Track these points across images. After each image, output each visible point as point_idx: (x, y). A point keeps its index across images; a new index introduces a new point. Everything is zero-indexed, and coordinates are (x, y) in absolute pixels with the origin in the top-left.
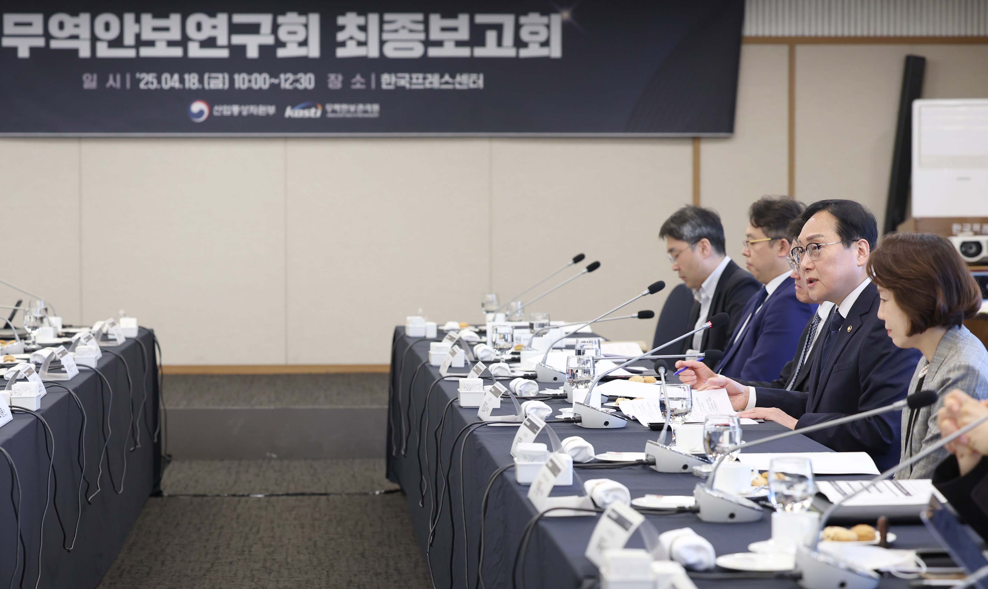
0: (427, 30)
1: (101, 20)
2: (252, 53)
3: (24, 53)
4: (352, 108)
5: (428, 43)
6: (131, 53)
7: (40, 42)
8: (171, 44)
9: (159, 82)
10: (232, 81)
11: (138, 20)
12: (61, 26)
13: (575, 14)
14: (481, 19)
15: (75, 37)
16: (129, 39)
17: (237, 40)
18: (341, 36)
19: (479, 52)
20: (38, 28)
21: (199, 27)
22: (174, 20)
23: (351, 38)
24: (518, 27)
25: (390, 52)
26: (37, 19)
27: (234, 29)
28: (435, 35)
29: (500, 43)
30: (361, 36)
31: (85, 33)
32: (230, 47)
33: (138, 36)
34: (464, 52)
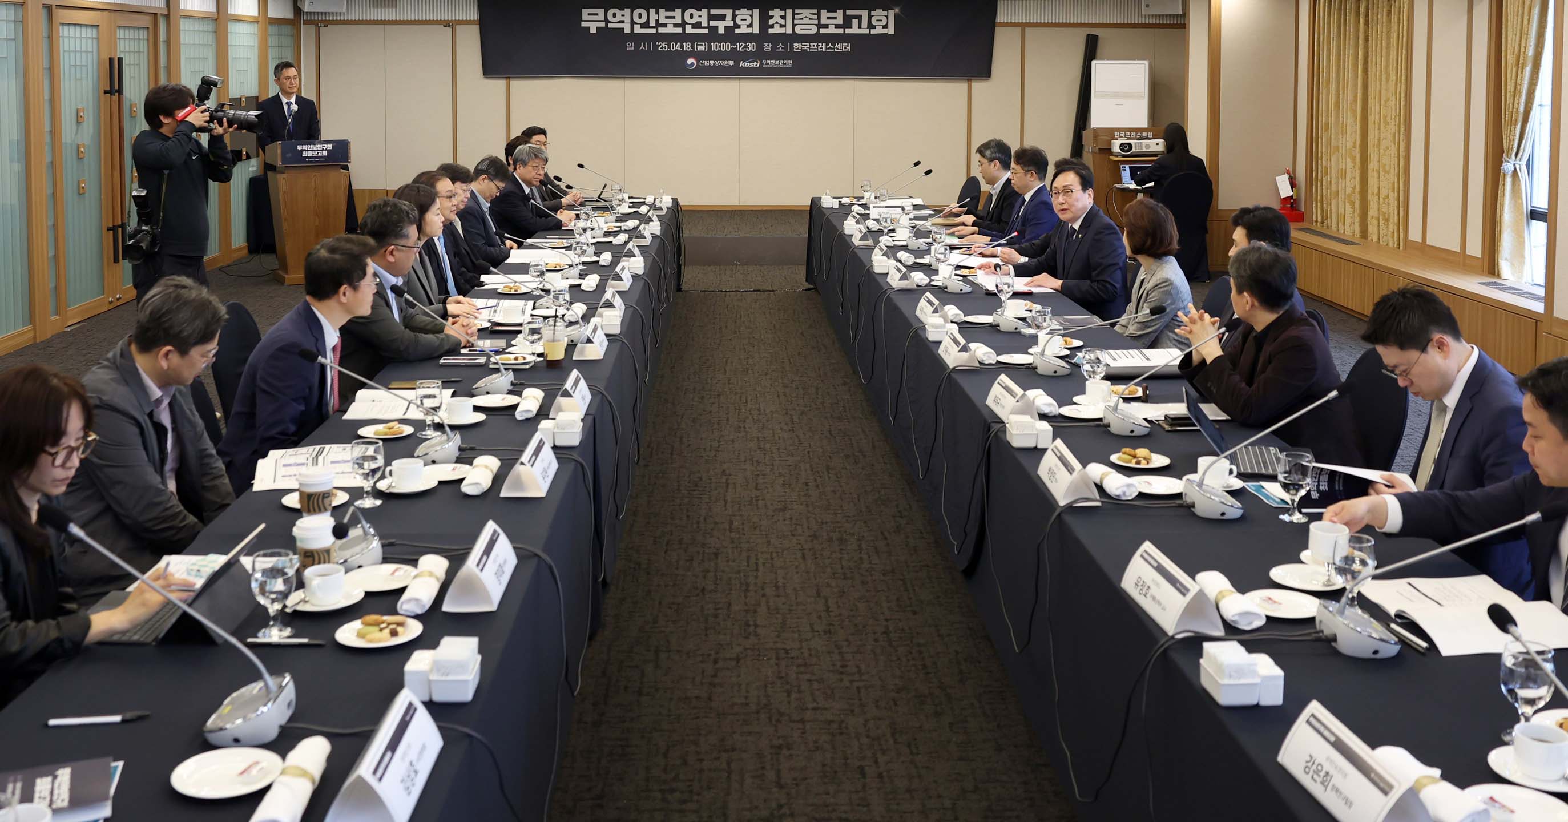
0: (819, 19)
1: (636, 12)
2: (721, 31)
3: (593, 30)
4: (777, 62)
5: (819, 26)
6: (654, 31)
7: (603, 25)
8: (675, 25)
9: (669, 47)
10: (710, 47)
11: (657, 13)
12: (614, 15)
13: (902, 10)
14: (849, 12)
15: (623, 22)
16: (652, 23)
17: (713, 23)
18: (771, 22)
19: (848, 31)
20: (601, 17)
21: (691, 16)
22: (678, 12)
23: (777, 23)
24: (870, 17)
25: (798, 30)
26: (601, 12)
27: (711, 17)
28: (824, 21)
29: (860, 27)
30: (782, 22)
31: (628, 19)
32: (709, 27)
33: (657, 21)
34: (840, 31)
